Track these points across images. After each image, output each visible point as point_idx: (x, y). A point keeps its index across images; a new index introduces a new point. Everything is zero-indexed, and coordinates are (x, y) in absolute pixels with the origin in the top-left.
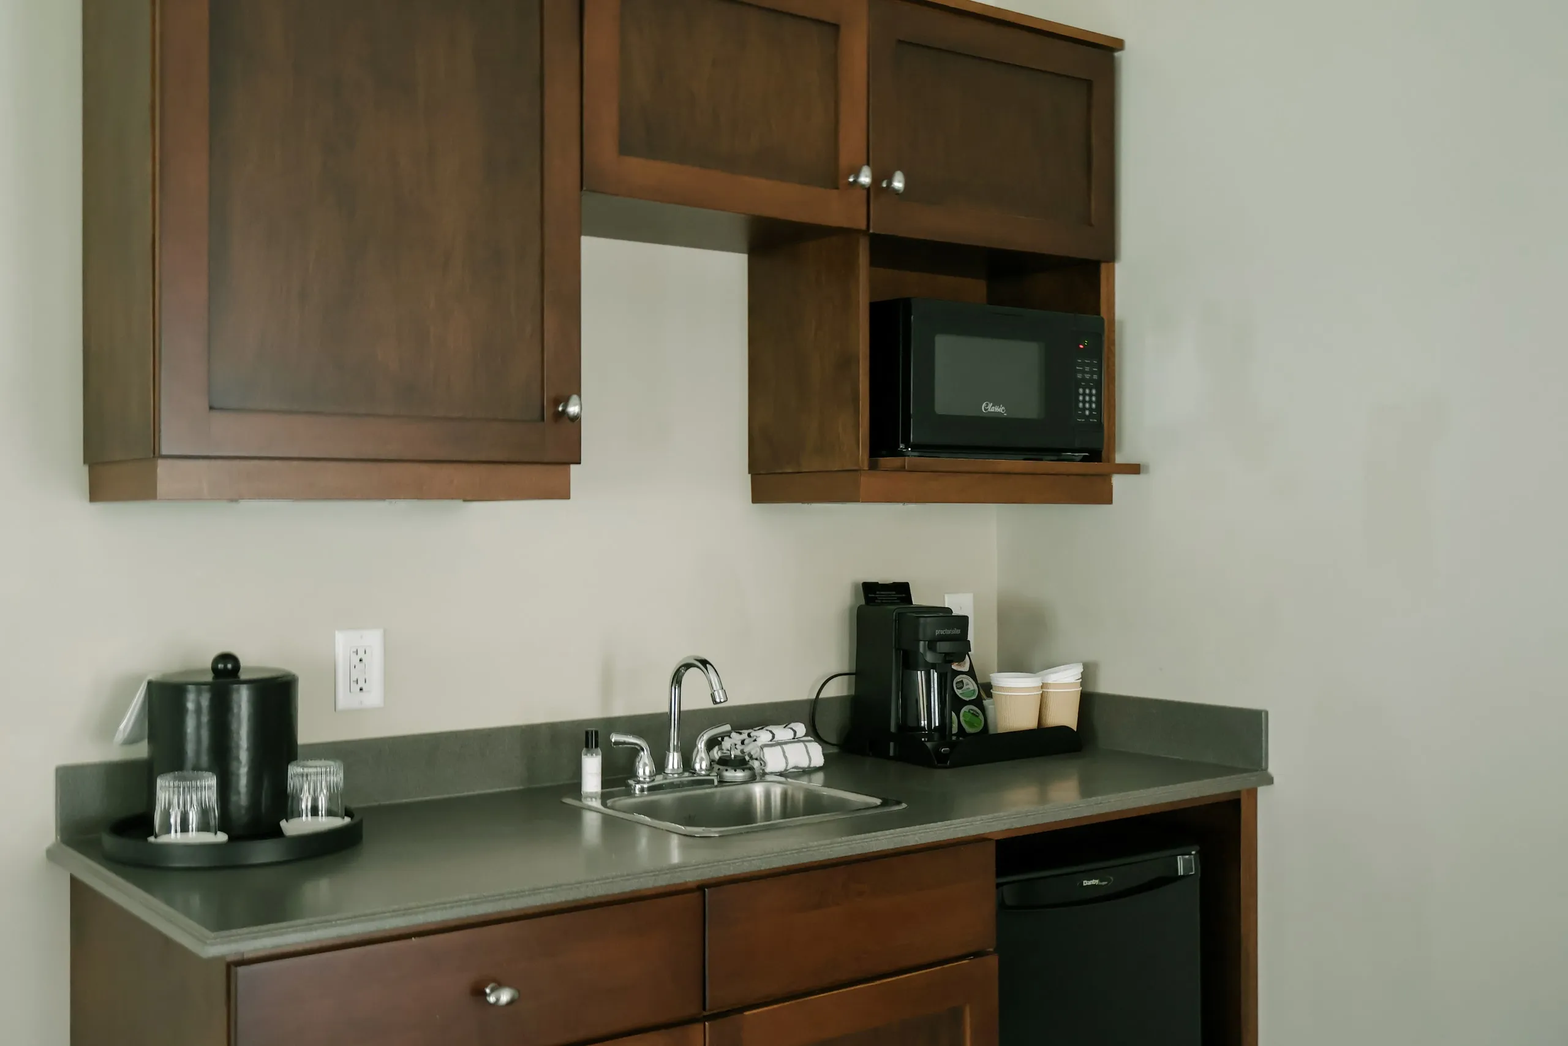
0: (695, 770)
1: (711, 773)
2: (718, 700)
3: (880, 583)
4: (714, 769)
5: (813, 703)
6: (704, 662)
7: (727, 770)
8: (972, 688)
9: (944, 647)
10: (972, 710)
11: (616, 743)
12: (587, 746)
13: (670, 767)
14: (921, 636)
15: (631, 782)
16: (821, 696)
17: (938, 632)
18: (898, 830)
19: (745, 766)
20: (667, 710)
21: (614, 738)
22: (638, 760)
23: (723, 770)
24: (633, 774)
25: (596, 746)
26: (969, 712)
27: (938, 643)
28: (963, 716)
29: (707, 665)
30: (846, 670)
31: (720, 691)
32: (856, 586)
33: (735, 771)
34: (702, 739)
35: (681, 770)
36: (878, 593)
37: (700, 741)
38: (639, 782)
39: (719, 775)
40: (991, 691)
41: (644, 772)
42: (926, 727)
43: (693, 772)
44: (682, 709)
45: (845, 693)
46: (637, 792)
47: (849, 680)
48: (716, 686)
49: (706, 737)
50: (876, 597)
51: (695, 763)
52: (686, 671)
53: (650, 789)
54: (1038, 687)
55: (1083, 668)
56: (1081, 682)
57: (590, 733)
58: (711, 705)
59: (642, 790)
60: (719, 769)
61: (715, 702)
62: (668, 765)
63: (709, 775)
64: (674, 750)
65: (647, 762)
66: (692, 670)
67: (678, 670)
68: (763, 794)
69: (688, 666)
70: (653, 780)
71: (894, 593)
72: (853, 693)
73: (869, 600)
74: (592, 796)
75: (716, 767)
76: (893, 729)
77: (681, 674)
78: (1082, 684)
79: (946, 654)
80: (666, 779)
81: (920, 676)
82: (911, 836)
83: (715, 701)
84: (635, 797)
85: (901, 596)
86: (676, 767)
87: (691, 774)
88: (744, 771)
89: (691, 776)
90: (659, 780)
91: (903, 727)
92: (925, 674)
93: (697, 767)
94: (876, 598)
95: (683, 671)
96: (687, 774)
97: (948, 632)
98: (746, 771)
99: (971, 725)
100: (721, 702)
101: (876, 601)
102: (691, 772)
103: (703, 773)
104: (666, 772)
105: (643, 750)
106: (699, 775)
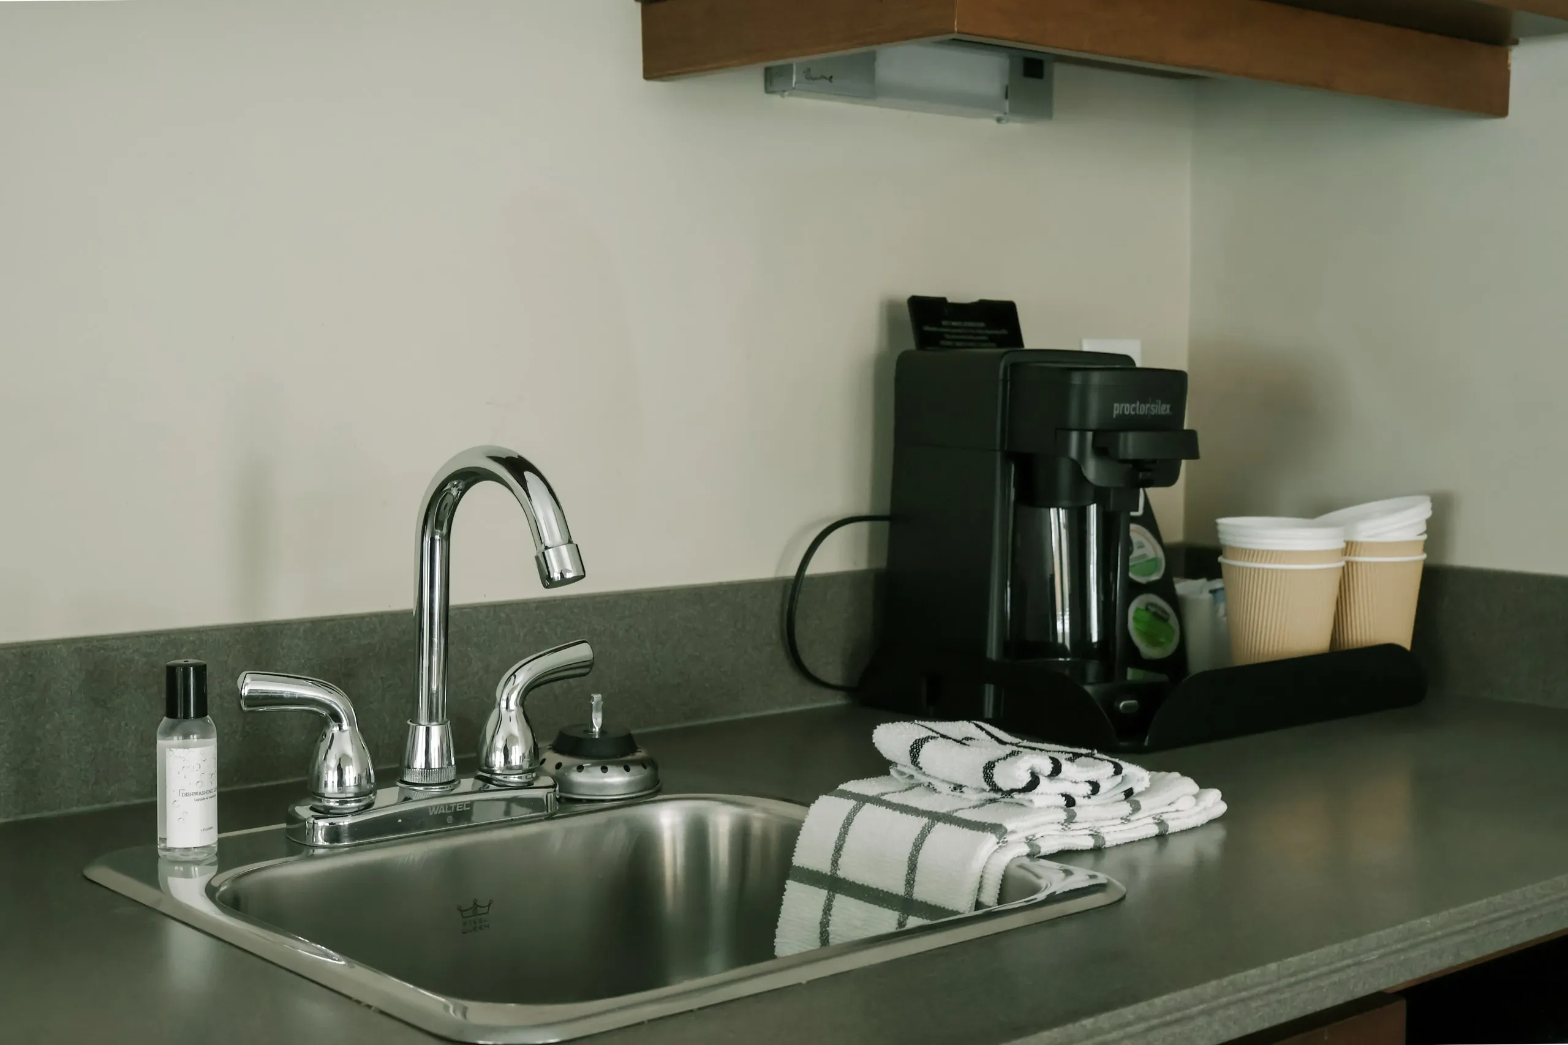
0: (493, 773)
1: (537, 778)
2: (556, 576)
3: (950, 300)
4: (545, 766)
5: (790, 586)
6: (518, 466)
7: (580, 768)
8: (1151, 555)
9: (1131, 445)
10: (1152, 605)
11: (256, 700)
12: (171, 713)
13: (419, 762)
14: (1074, 418)
15: (303, 811)
16: (810, 571)
17: (1118, 409)
18: (1158, 1001)
19: (629, 758)
20: (410, 605)
21: (251, 685)
22: (324, 746)
23: (569, 768)
24: (310, 789)
25: (201, 712)
26: (1147, 609)
27: (1122, 435)
28: (1135, 619)
29: (528, 475)
30: (865, 511)
31: (564, 549)
32: (890, 308)
33: (604, 769)
34: (510, 685)
35: (451, 774)
36: (944, 323)
37: (506, 691)
38: (326, 813)
39: (561, 783)
40: (1220, 559)
41: (341, 782)
42: (1068, 644)
43: (487, 779)
44: (453, 602)
45: (862, 565)
46: (320, 839)
47: (872, 534)
48: (551, 532)
49: (522, 678)
50: (943, 333)
51: (490, 750)
52: (463, 492)
53: (357, 831)
54: (1333, 551)
55: (1433, 509)
56: (1426, 542)
57: (180, 673)
58: (537, 591)
59: (334, 834)
60: (559, 766)
61: (547, 580)
62: (412, 756)
63: (528, 785)
64: (430, 720)
65: (350, 751)
66: (481, 490)
67: (440, 491)
68: (680, 834)
69: (469, 477)
70: (369, 806)
71: (982, 325)
72: (882, 563)
73: (925, 340)
74: (186, 861)
75: (552, 758)
76: (993, 651)
77: (449, 500)
78: (1428, 547)
79: (1137, 465)
80: (407, 799)
81: (1057, 519)
82: (1201, 1021)
83: (549, 578)
84: (313, 858)
85: (997, 332)
86: (435, 763)
87: (480, 783)
88: (627, 769)
89: (480, 791)
90: (387, 801)
91: (1015, 646)
92: (1069, 517)
93: (498, 760)
94: (941, 336)
95: (454, 492)
96: (467, 783)
97: (1142, 409)
98: (633, 769)
99: (1152, 641)
100: (564, 581)
101: (942, 343)
102: (479, 778)
103: (514, 779)
104: (407, 779)
105: (337, 718)
106: (505, 787)
